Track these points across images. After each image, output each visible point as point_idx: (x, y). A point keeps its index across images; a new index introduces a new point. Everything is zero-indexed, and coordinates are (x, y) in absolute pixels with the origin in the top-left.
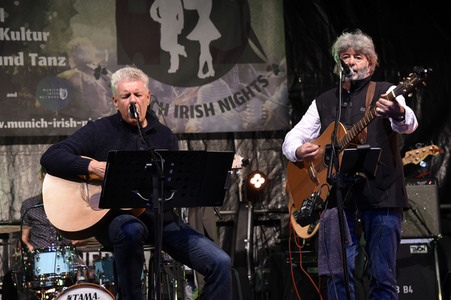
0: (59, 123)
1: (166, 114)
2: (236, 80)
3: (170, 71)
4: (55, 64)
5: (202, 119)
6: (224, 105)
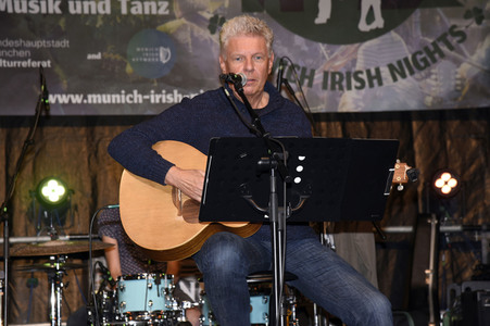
0: (158, 97)
1: (310, 85)
2: (417, 33)
3: (317, 21)
4: (154, 12)
5: (363, 91)
6: (397, 70)
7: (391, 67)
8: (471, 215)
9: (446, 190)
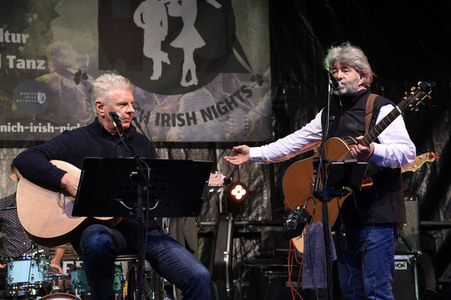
0: (36, 128)
1: (146, 122)
2: (220, 89)
3: (152, 78)
4: (34, 67)
5: (183, 128)
6: (207, 114)
7: (202, 111)
8: (254, 214)
9: (239, 197)
